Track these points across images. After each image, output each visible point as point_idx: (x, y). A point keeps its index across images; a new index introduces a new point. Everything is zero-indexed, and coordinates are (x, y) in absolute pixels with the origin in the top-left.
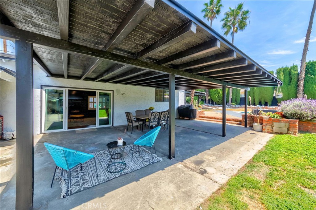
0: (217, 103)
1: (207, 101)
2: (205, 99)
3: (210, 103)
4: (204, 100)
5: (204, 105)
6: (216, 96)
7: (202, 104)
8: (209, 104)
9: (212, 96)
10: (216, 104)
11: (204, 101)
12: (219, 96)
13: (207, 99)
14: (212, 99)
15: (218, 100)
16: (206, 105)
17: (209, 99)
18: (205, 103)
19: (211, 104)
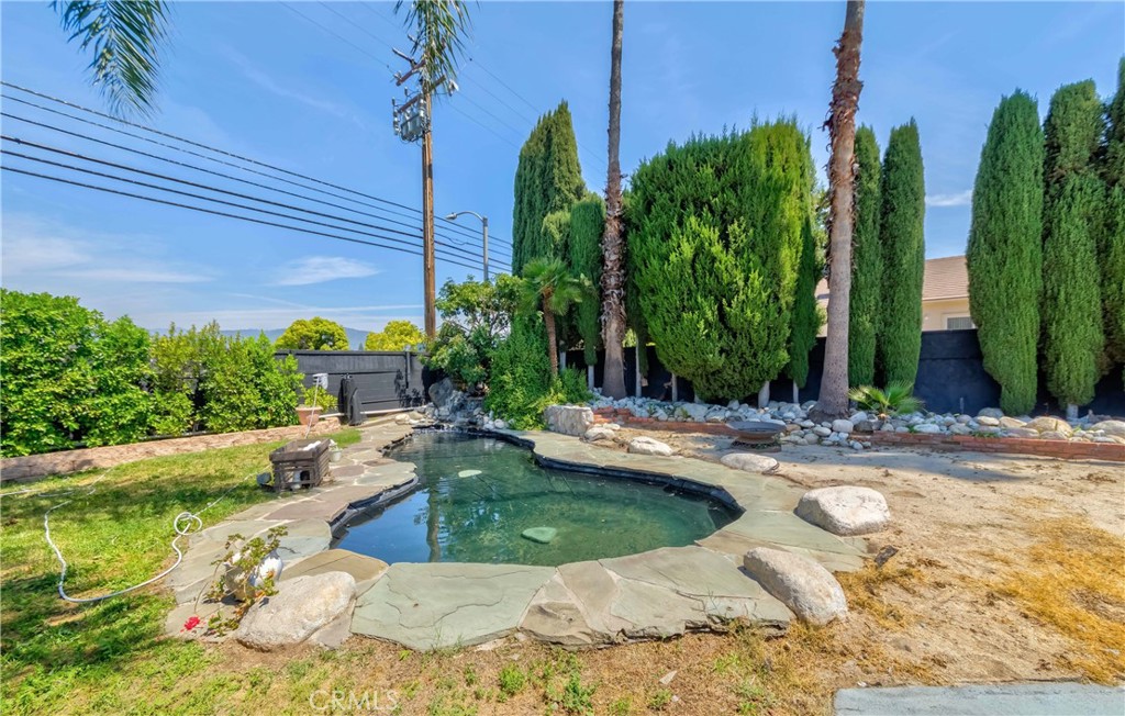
0: (699, 383)
1: (615, 373)
2: (601, 354)
3: (641, 381)
4: (590, 357)
5: (588, 413)
6: (694, 324)
7: (576, 396)
8: (630, 392)
9: (655, 326)
10: (687, 393)
11: (591, 370)
12: (722, 316)
13: (614, 353)
14: (651, 353)
15: (715, 360)
16: (605, 402)
17: (629, 353)
18: (599, 381)
19: (646, 393)
